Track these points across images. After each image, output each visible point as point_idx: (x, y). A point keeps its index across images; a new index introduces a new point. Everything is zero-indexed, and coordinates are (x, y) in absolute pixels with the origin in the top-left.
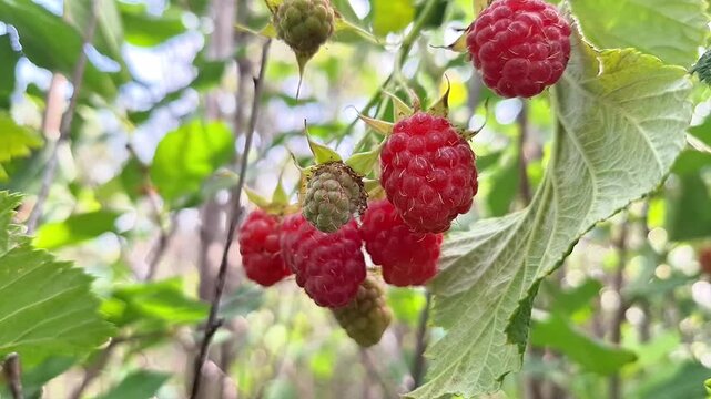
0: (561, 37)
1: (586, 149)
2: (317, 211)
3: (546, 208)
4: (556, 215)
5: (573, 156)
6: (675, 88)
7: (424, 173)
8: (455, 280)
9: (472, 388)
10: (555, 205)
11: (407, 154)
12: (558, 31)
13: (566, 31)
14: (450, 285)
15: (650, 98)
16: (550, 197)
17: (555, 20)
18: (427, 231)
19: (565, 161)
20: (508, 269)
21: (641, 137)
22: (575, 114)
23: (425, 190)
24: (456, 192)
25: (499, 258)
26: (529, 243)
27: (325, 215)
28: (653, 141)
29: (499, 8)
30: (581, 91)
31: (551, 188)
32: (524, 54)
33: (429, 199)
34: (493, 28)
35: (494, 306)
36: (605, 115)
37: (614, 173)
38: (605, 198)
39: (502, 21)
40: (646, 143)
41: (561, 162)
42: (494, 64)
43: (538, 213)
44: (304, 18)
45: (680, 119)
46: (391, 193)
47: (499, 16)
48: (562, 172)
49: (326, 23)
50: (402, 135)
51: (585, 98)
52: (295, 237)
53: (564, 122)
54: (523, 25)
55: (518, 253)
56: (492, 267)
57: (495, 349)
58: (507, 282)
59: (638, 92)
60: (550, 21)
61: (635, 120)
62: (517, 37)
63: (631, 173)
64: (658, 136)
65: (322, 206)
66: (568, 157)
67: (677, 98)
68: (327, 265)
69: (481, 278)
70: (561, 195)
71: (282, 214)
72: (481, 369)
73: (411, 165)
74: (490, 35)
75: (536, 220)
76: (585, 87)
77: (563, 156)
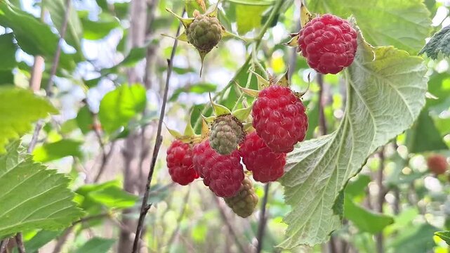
0: (352, 40)
1: (367, 102)
2: (219, 144)
3: (346, 135)
4: (353, 140)
5: (360, 106)
6: (417, 69)
7: (279, 120)
8: (295, 177)
9: (314, 240)
10: (351, 134)
11: (269, 109)
12: (351, 36)
13: (354, 36)
14: (292, 180)
15: (403, 75)
16: (348, 129)
17: (349, 30)
18: (281, 152)
19: (355, 109)
20: (326, 171)
21: (399, 97)
22: (360, 81)
23: (280, 130)
24: (298, 130)
25: (320, 164)
26: (338, 155)
27: (224, 146)
28: (407, 99)
29: (317, 23)
30: (362, 68)
31: (348, 124)
32: (332, 50)
33: (282, 135)
34: (314, 34)
35: (321, 193)
36: (377, 82)
37: (385, 117)
38: (381, 132)
39: (319, 31)
40: (402, 100)
41: (353, 109)
42: (315, 55)
43: (342, 139)
44: (205, 33)
45: (421, 88)
46: (260, 131)
47: (317, 28)
48: (354, 115)
49: (218, 35)
50: (264, 98)
51: (365, 73)
52: (203, 157)
53: (353, 86)
54: (331, 34)
55: (332, 161)
56: (316, 169)
57: (324, 217)
58: (328, 178)
59: (396, 70)
60: (346, 30)
61: (395, 87)
62: (328, 40)
63: (394, 117)
64: (409, 96)
65: (222, 141)
66: (357, 106)
67: (419, 75)
68: (223, 173)
69: (311, 175)
70: (354, 128)
71: (191, 143)
72: (318, 229)
73: (271, 115)
74: (312, 39)
75: (341, 142)
76: (366, 66)
77: (354, 105)
